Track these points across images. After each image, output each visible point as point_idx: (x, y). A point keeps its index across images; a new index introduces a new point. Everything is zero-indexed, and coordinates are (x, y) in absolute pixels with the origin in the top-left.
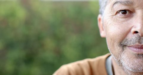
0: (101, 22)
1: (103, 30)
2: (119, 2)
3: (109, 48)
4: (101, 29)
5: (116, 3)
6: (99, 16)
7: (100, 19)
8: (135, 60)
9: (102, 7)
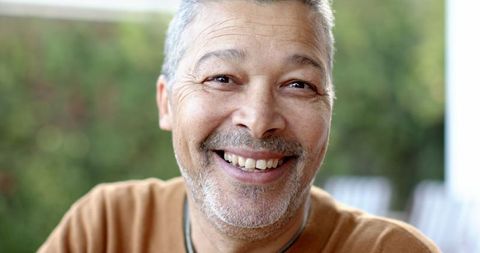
0: (165, 94)
1: (167, 111)
2: (213, 53)
3: (176, 156)
4: (162, 110)
5: (205, 57)
6: (161, 79)
7: (162, 87)
8: (234, 200)
9: (170, 61)
